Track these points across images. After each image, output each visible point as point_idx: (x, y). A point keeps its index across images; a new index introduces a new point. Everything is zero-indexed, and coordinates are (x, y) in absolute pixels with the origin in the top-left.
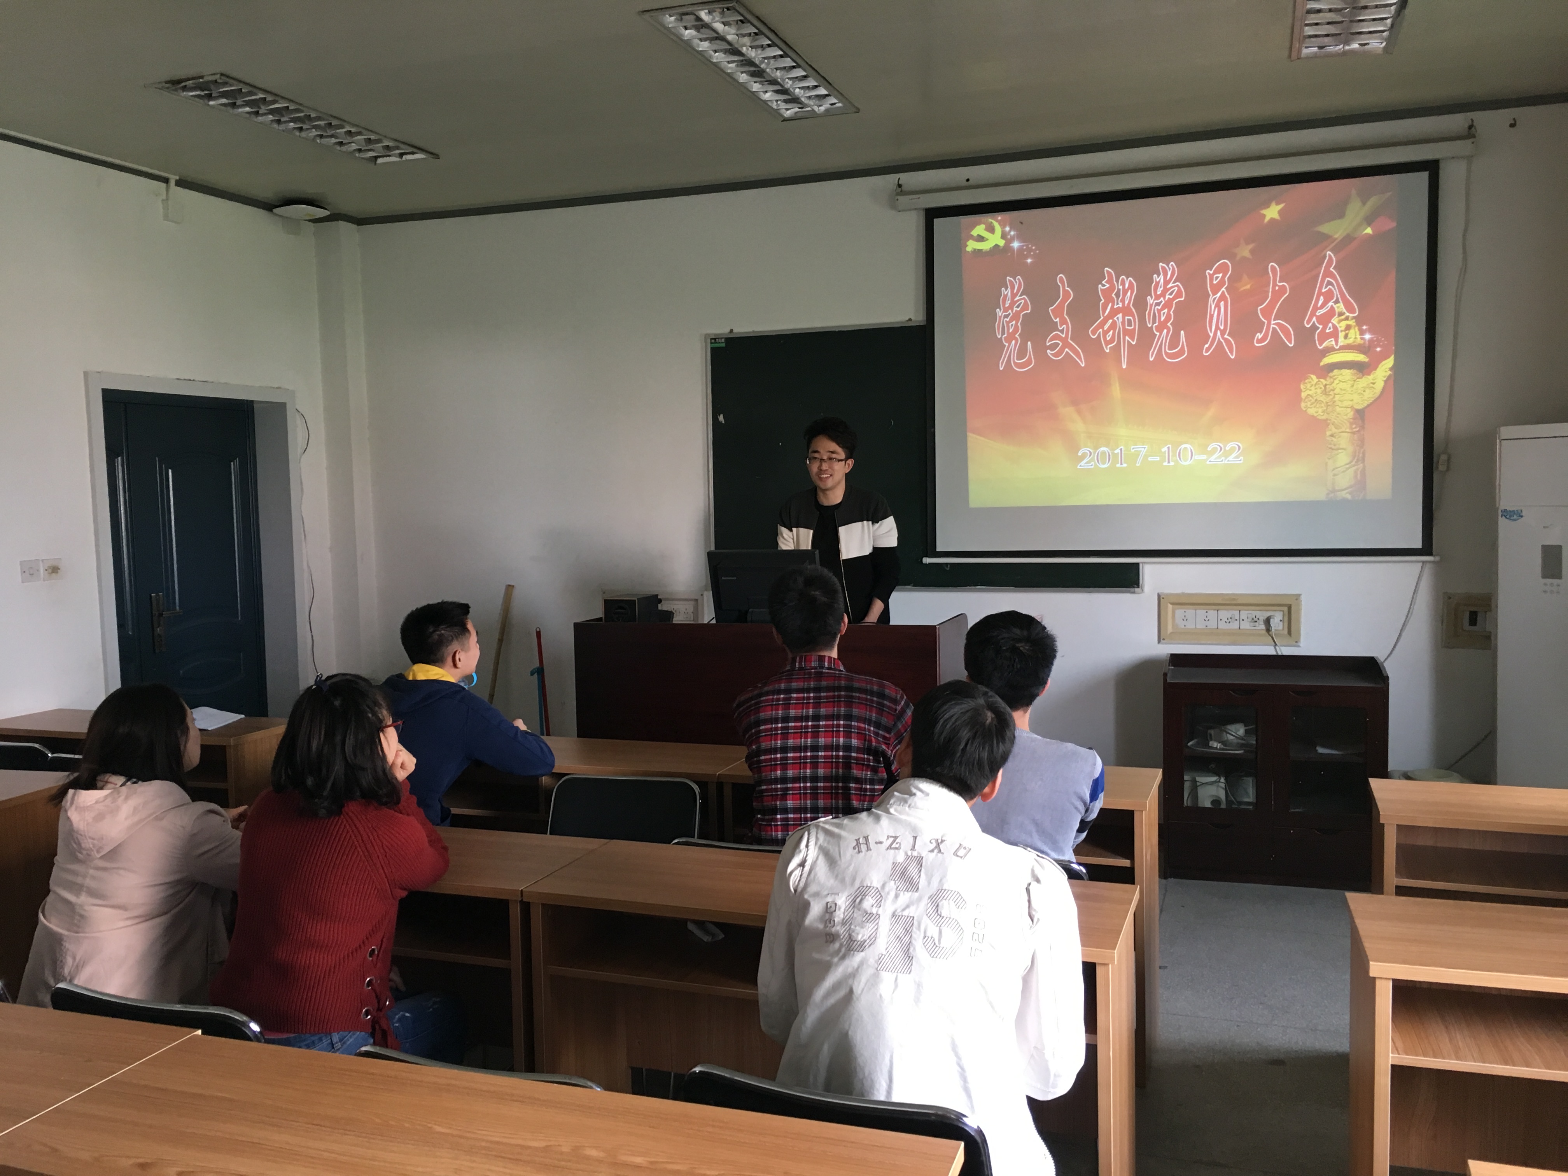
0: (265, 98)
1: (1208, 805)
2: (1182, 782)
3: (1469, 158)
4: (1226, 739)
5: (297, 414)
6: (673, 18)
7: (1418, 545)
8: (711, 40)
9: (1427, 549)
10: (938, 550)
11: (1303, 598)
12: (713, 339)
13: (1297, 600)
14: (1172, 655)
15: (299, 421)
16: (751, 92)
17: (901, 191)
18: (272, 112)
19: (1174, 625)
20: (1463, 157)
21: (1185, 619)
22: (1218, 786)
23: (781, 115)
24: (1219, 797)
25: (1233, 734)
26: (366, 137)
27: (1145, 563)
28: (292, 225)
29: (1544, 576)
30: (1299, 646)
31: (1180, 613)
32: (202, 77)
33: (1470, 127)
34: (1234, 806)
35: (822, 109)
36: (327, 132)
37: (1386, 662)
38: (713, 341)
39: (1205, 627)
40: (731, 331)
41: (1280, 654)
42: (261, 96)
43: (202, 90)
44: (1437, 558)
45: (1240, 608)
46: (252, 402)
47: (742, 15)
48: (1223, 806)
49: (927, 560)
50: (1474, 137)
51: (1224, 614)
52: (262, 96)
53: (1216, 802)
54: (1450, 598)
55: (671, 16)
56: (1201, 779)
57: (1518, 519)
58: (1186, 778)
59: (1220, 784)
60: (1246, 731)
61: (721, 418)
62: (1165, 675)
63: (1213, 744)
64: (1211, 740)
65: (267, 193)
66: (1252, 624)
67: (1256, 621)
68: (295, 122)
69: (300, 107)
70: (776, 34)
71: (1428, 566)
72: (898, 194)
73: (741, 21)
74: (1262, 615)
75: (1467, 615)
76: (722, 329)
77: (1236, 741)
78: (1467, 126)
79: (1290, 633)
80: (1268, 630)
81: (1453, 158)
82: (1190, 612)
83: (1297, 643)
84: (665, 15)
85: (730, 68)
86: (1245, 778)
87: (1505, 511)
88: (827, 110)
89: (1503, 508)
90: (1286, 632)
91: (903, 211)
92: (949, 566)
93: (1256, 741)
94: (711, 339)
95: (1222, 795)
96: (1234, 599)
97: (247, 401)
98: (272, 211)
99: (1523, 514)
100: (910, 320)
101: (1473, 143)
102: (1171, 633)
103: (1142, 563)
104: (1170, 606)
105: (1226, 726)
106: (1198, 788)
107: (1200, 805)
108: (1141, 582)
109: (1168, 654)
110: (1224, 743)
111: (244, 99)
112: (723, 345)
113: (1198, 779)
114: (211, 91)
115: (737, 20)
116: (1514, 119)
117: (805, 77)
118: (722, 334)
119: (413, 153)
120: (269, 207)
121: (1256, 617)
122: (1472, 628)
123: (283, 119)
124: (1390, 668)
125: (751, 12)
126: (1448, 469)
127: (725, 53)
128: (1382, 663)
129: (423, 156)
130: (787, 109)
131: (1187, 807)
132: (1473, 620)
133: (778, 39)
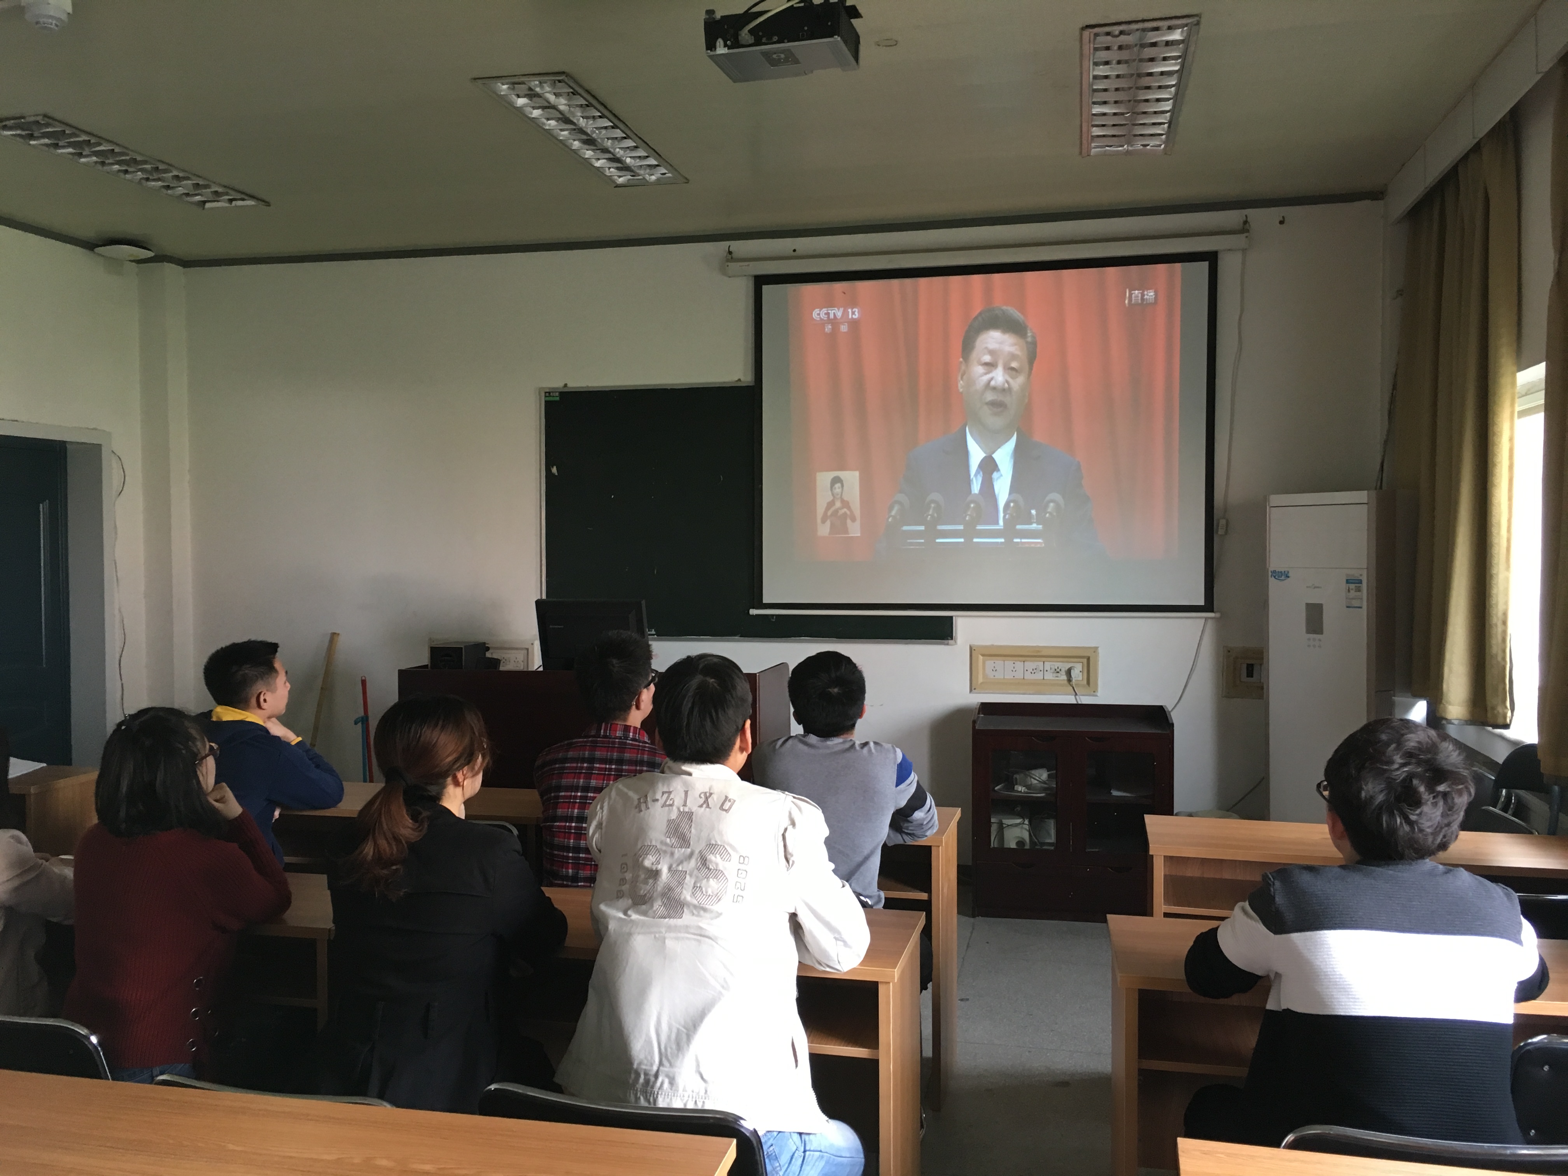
0: (89, 141)
1: (1013, 845)
2: (989, 824)
3: (1244, 250)
4: (1030, 783)
5: (113, 455)
6: (505, 87)
7: (1202, 603)
8: (543, 108)
9: (1208, 607)
10: (764, 602)
11: (1100, 650)
12: (547, 392)
13: (1094, 652)
14: (982, 704)
15: (115, 464)
16: (583, 158)
17: (732, 258)
18: (96, 153)
19: (985, 675)
20: (1239, 250)
21: (994, 670)
22: (1022, 828)
23: (614, 182)
24: (1023, 839)
25: (1037, 778)
26: (194, 182)
27: (958, 616)
28: (115, 265)
29: (1308, 632)
30: (1096, 696)
31: (990, 663)
32: (24, 118)
33: (1246, 222)
34: (1037, 847)
35: (653, 178)
36: (153, 175)
37: (1174, 710)
38: (547, 394)
39: (1012, 677)
40: (566, 385)
41: (1080, 703)
42: (84, 137)
43: (23, 130)
44: (1218, 615)
45: (1044, 659)
46: (64, 442)
47: (572, 88)
48: (1027, 847)
49: (753, 612)
50: (1248, 231)
51: (1030, 665)
52: (87, 138)
53: (1021, 843)
54: (1229, 651)
55: (503, 85)
56: (1007, 821)
57: (1285, 580)
58: (993, 820)
59: (1024, 826)
60: (1049, 776)
61: (554, 470)
62: (974, 722)
63: (1018, 788)
64: (1016, 785)
65: (88, 233)
66: (1055, 675)
67: (1058, 672)
68: (120, 165)
69: (127, 151)
70: (605, 107)
71: (1210, 622)
72: (728, 261)
73: (572, 92)
74: (1066, 666)
75: (1245, 666)
76: (556, 383)
77: (1039, 785)
78: (1242, 221)
79: (1088, 683)
80: (1069, 680)
81: (1229, 250)
82: (999, 663)
83: (1094, 693)
84: (496, 83)
85: (563, 136)
86: (1046, 820)
87: (1274, 572)
88: (658, 179)
89: (1272, 570)
90: (1085, 682)
91: (734, 276)
92: (775, 617)
93: (1057, 784)
94: (546, 393)
95: (1026, 836)
96: (1038, 651)
97: (59, 441)
98: (93, 250)
99: (1290, 575)
100: (739, 380)
101: (1247, 237)
102: (982, 683)
103: (955, 616)
104: (981, 657)
105: (1030, 771)
106: (1004, 829)
107: (1006, 846)
108: (954, 635)
109: (978, 703)
110: (1028, 787)
111: (68, 141)
112: (558, 399)
113: (1004, 821)
114: (33, 131)
115: (568, 93)
116: (1283, 217)
117: (636, 147)
118: (557, 388)
119: (243, 200)
120: (90, 245)
121: (1058, 668)
122: (1250, 679)
123: (107, 161)
124: (1176, 717)
125: (581, 86)
126: (1226, 532)
127: (557, 121)
128: (1170, 712)
129: (253, 203)
130: (620, 177)
131: (994, 848)
132: (1250, 674)
133: (607, 111)
